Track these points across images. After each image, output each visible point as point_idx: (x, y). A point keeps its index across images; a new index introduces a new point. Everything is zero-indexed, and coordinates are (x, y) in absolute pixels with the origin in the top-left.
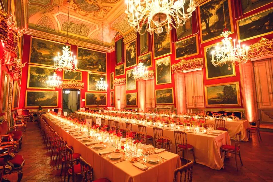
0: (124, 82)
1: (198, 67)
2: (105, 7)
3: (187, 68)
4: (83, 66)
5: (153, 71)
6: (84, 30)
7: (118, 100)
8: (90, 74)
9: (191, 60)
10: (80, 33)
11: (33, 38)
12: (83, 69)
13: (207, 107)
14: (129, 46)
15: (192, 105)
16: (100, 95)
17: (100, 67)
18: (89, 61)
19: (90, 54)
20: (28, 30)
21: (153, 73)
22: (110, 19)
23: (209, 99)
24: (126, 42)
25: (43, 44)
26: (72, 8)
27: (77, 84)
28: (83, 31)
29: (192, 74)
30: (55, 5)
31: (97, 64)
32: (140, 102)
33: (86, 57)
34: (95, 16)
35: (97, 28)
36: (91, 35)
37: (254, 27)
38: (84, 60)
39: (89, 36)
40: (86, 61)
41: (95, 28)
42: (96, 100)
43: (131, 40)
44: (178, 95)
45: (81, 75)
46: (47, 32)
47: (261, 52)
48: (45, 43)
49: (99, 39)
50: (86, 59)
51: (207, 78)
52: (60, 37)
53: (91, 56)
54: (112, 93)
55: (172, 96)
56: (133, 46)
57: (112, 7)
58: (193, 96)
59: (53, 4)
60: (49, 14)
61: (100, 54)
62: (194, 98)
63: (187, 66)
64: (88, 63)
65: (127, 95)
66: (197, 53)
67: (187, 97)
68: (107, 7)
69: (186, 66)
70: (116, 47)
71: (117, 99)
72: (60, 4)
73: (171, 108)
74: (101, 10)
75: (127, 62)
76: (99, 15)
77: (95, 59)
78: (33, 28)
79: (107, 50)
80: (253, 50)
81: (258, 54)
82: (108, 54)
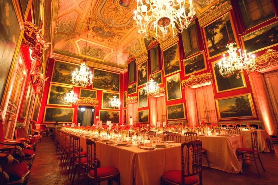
0: (136, 100)
1: (207, 81)
2: (119, 33)
3: (196, 83)
4: (98, 85)
5: (163, 88)
6: (100, 53)
7: (131, 117)
8: (104, 93)
9: (200, 75)
10: (97, 57)
11: (56, 61)
12: (98, 88)
13: (221, 121)
14: (141, 66)
15: (204, 119)
16: (113, 113)
17: (114, 86)
18: (104, 81)
19: (105, 75)
20: (53, 55)
21: (163, 89)
22: (123, 44)
23: (221, 112)
24: (138, 63)
25: (64, 66)
26: (91, 35)
27: (92, 102)
28: (99, 55)
29: (202, 89)
30: (77, 33)
31: (111, 84)
32: (152, 118)
33: (101, 77)
34: (110, 41)
35: (113, 52)
36: (106, 58)
37: (259, 40)
38: (99, 80)
39: (104, 59)
40: (101, 81)
41: (110, 52)
42: (109, 117)
43: (142, 61)
44: (190, 111)
45: (96, 94)
46: (68, 55)
47: (270, 62)
48: (65, 65)
49: (114, 61)
50: (102, 79)
51: (218, 91)
52: (79, 59)
53: (106, 77)
54: (125, 111)
55: (183, 111)
56: (144, 66)
57: (126, 33)
58: (205, 110)
59: (75, 32)
60: (71, 41)
61: (114, 75)
62: (206, 113)
63: (197, 81)
64: (103, 83)
65: (139, 113)
66: (206, 69)
67: (199, 112)
68: (121, 33)
69: (195, 81)
70: (129, 68)
71: (129, 117)
72: (81, 32)
73: (183, 123)
74: (116, 36)
75: (139, 81)
76: (114, 40)
77: (109, 79)
78: (57, 52)
79: (121, 71)
80: (261, 61)
81: (267, 64)
82: (122, 74)
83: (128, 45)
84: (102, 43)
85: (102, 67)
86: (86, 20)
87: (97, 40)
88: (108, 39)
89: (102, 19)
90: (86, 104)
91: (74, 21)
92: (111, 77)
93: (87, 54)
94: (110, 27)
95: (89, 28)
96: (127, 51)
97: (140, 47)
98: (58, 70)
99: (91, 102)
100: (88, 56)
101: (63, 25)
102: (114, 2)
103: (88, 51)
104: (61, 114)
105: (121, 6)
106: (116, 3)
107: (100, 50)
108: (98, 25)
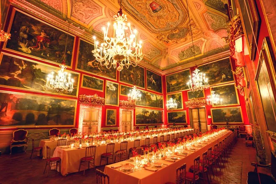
83: (207, 24)
84: (187, 41)
85: (203, 61)
86: (158, 40)
87: (181, 42)
88: (188, 35)
89: (164, 30)
90: (192, 105)
91: (152, 47)
92: (217, 67)
93: (185, 57)
94: (175, 28)
95: (166, 42)
96: (215, 29)
97: (217, 17)
98: (169, 83)
99: (197, 103)
100: (186, 58)
101: (150, 54)
102: (152, 16)
103: (183, 55)
104: (177, 117)
105: (159, 13)
106: (154, 15)
107: (192, 47)
108: (168, 34)
